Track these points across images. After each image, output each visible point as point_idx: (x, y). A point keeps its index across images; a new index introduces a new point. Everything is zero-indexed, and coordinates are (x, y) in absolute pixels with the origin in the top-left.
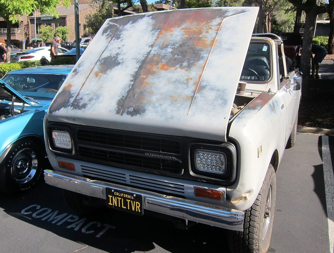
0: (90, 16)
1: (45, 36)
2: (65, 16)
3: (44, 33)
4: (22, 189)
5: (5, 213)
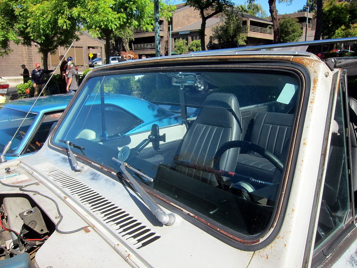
3: (179, 47)
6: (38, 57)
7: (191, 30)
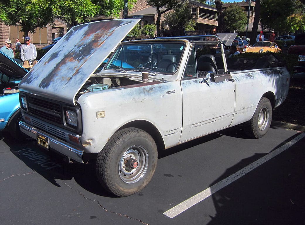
0: (169, 15)
1: (134, 32)
2: (153, 14)
4: (27, 139)
5: (9, 150)
6: (7, 35)
7: (144, 15)
